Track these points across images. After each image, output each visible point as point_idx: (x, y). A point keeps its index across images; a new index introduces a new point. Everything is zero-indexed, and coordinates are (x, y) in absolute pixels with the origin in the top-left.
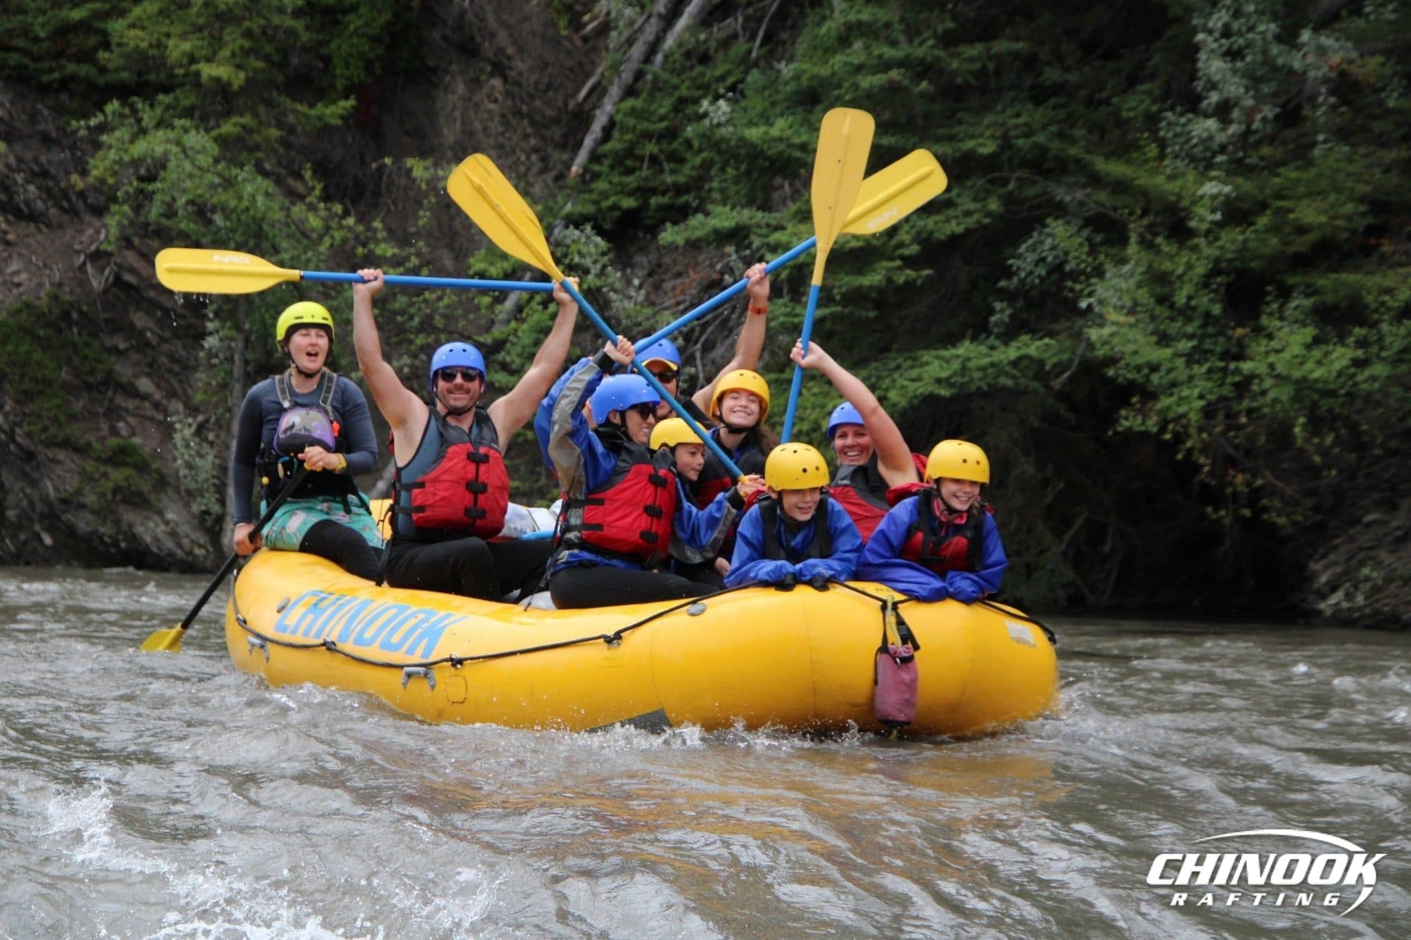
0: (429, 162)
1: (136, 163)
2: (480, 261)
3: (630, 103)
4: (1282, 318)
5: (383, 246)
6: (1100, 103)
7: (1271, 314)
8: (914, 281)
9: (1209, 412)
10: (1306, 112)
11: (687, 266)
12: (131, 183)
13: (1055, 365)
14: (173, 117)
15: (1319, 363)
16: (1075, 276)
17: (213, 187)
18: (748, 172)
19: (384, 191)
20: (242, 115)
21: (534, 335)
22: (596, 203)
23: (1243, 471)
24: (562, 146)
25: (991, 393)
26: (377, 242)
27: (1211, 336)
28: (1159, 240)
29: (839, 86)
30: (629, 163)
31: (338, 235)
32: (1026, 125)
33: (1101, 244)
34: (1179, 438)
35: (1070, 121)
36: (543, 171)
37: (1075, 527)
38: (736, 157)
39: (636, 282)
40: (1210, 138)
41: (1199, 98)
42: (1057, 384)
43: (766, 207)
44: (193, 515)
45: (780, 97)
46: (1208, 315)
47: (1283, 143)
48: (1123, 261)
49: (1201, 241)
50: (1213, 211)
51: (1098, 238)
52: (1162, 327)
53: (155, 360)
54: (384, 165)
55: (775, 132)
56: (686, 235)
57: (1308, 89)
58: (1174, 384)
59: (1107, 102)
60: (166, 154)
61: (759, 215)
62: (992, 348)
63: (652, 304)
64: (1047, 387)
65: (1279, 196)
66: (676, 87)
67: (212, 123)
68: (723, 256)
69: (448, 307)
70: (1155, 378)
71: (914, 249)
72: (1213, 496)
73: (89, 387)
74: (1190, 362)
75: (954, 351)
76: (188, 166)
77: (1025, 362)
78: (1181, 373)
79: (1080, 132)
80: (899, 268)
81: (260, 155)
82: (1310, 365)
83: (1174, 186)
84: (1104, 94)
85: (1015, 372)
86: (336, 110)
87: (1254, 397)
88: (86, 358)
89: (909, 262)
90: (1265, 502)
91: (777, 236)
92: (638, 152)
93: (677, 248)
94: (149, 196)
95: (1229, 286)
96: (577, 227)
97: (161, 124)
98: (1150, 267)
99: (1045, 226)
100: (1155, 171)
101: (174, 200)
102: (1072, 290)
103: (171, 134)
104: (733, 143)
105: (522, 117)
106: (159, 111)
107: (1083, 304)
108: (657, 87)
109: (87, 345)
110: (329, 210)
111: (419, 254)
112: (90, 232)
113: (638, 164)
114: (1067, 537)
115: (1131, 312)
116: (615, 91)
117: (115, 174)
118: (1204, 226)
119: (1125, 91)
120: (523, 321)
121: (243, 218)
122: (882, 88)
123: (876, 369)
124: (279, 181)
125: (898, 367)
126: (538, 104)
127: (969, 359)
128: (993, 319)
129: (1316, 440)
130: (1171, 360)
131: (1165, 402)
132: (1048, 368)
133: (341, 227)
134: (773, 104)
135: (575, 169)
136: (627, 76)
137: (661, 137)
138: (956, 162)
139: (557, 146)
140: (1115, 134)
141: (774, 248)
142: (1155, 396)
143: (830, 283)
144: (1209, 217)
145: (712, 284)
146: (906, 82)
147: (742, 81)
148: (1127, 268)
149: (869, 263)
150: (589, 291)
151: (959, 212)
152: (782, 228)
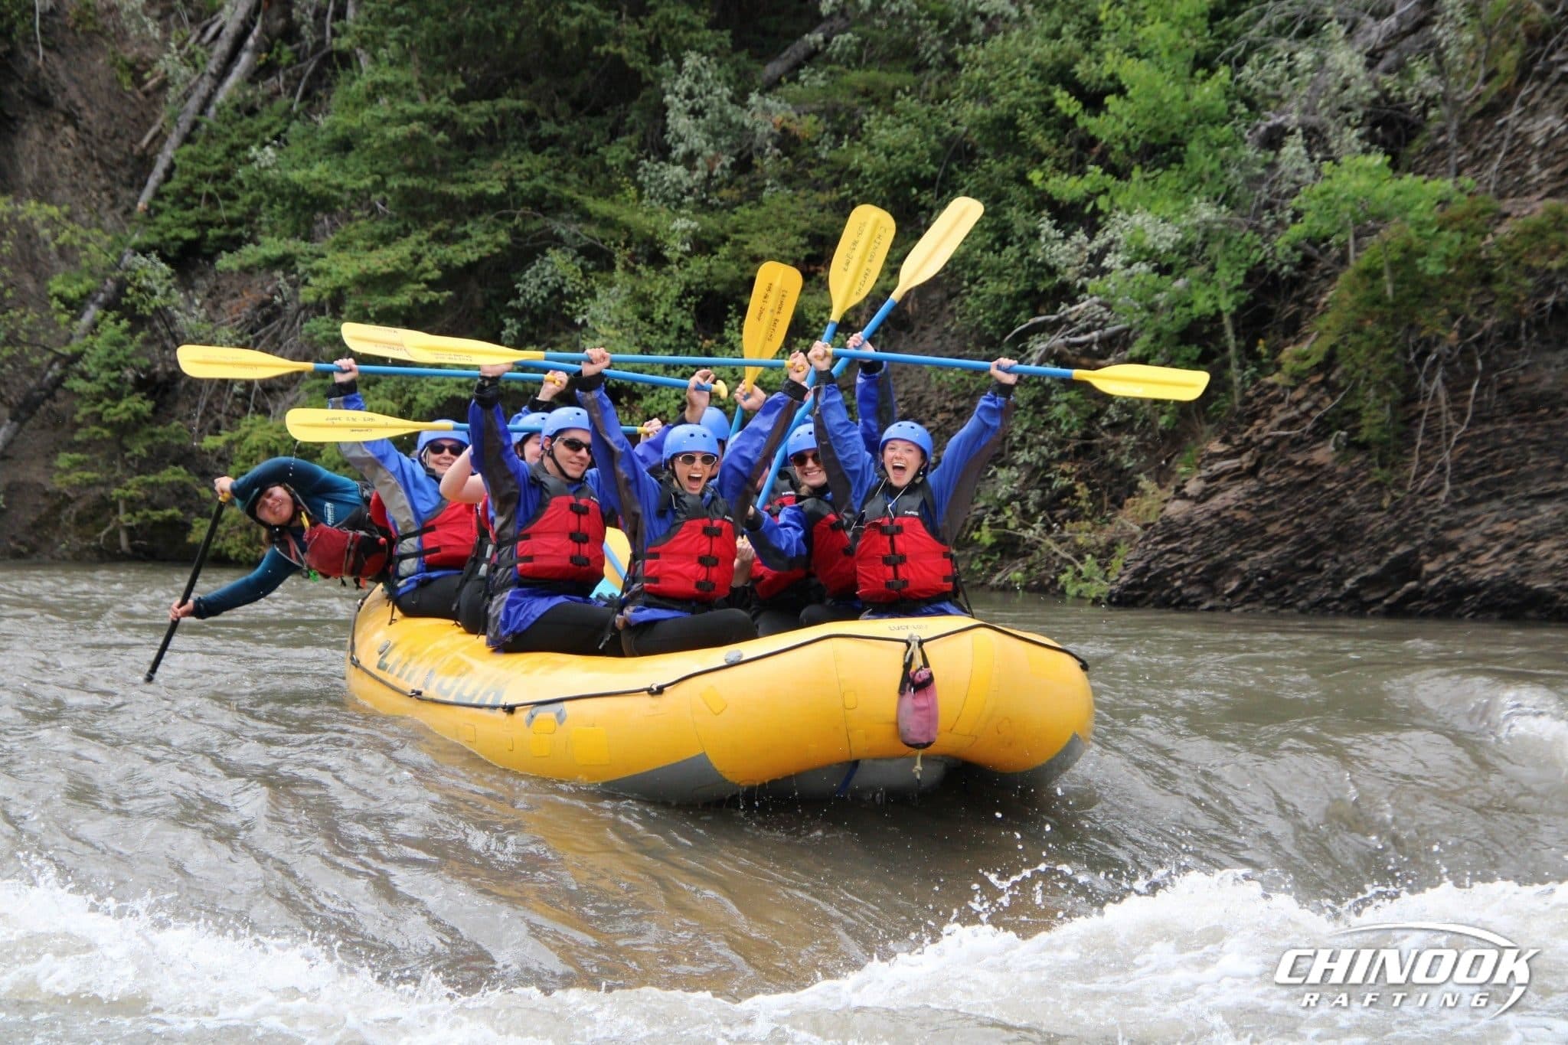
0: (8, 197)
2: (58, 284)
3: (188, 148)
4: (741, 332)
6: (588, 152)
7: (731, 328)
8: (437, 301)
10: (756, 161)
11: (241, 289)
16: (571, 297)
18: (293, 208)
21: (108, 347)
22: (160, 234)
24: (130, 186)
27: (684, 347)
28: (640, 267)
29: (369, 136)
30: (189, 200)
32: (528, 170)
33: (593, 270)
35: (564, 166)
36: (113, 206)
38: (281, 196)
39: (198, 302)
40: (680, 182)
41: (669, 149)
43: (309, 238)
45: (319, 144)
46: (681, 329)
47: (739, 186)
48: (611, 284)
49: (675, 268)
50: (683, 243)
51: (590, 265)
52: (644, 339)
55: (314, 174)
56: (240, 261)
57: (757, 142)
59: (594, 151)
61: (304, 246)
63: (212, 321)
65: (737, 231)
66: (228, 136)
68: (273, 279)
69: (30, 323)
71: (436, 274)
79: (572, 176)
80: (424, 290)
83: (649, 223)
84: (591, 145)
89: (432, 285)
91: (318, 264)
92: (196, 191)
93: (232, 273)
95: (697, 304)
96: (144, 254)
98: (633, 289)
99: (545, 255)
100: (634, 210)
102: (569, 309)
104: (279, 183)
105: (93, 160)
107: (579, 320)
108: (211, 135)
113: (196, 201)
115: (619, 326)
116: (174, 139)
118: (678, 255)
119: (609, 143)
120: (98, 335)
122: (405, 138)
126: (106, 149)
128: (505, 330)
131: (648, 402)
134: (313, 151)
135: (141, 205)
136: (184, 126)
137: (216, 178)
138: (470, 200)
139: (124, 185)
140: (601, 178)
141: (316, 273)
142: (639, 397)
143: (364, 302)
144: (680, 248)
145: (264, 304)
146: (426, 133)
147: (285, 131)
148: (614, 290)
149: (398, 286)
150: (156, 310)
151: (473, 243)
152: (323, 256)
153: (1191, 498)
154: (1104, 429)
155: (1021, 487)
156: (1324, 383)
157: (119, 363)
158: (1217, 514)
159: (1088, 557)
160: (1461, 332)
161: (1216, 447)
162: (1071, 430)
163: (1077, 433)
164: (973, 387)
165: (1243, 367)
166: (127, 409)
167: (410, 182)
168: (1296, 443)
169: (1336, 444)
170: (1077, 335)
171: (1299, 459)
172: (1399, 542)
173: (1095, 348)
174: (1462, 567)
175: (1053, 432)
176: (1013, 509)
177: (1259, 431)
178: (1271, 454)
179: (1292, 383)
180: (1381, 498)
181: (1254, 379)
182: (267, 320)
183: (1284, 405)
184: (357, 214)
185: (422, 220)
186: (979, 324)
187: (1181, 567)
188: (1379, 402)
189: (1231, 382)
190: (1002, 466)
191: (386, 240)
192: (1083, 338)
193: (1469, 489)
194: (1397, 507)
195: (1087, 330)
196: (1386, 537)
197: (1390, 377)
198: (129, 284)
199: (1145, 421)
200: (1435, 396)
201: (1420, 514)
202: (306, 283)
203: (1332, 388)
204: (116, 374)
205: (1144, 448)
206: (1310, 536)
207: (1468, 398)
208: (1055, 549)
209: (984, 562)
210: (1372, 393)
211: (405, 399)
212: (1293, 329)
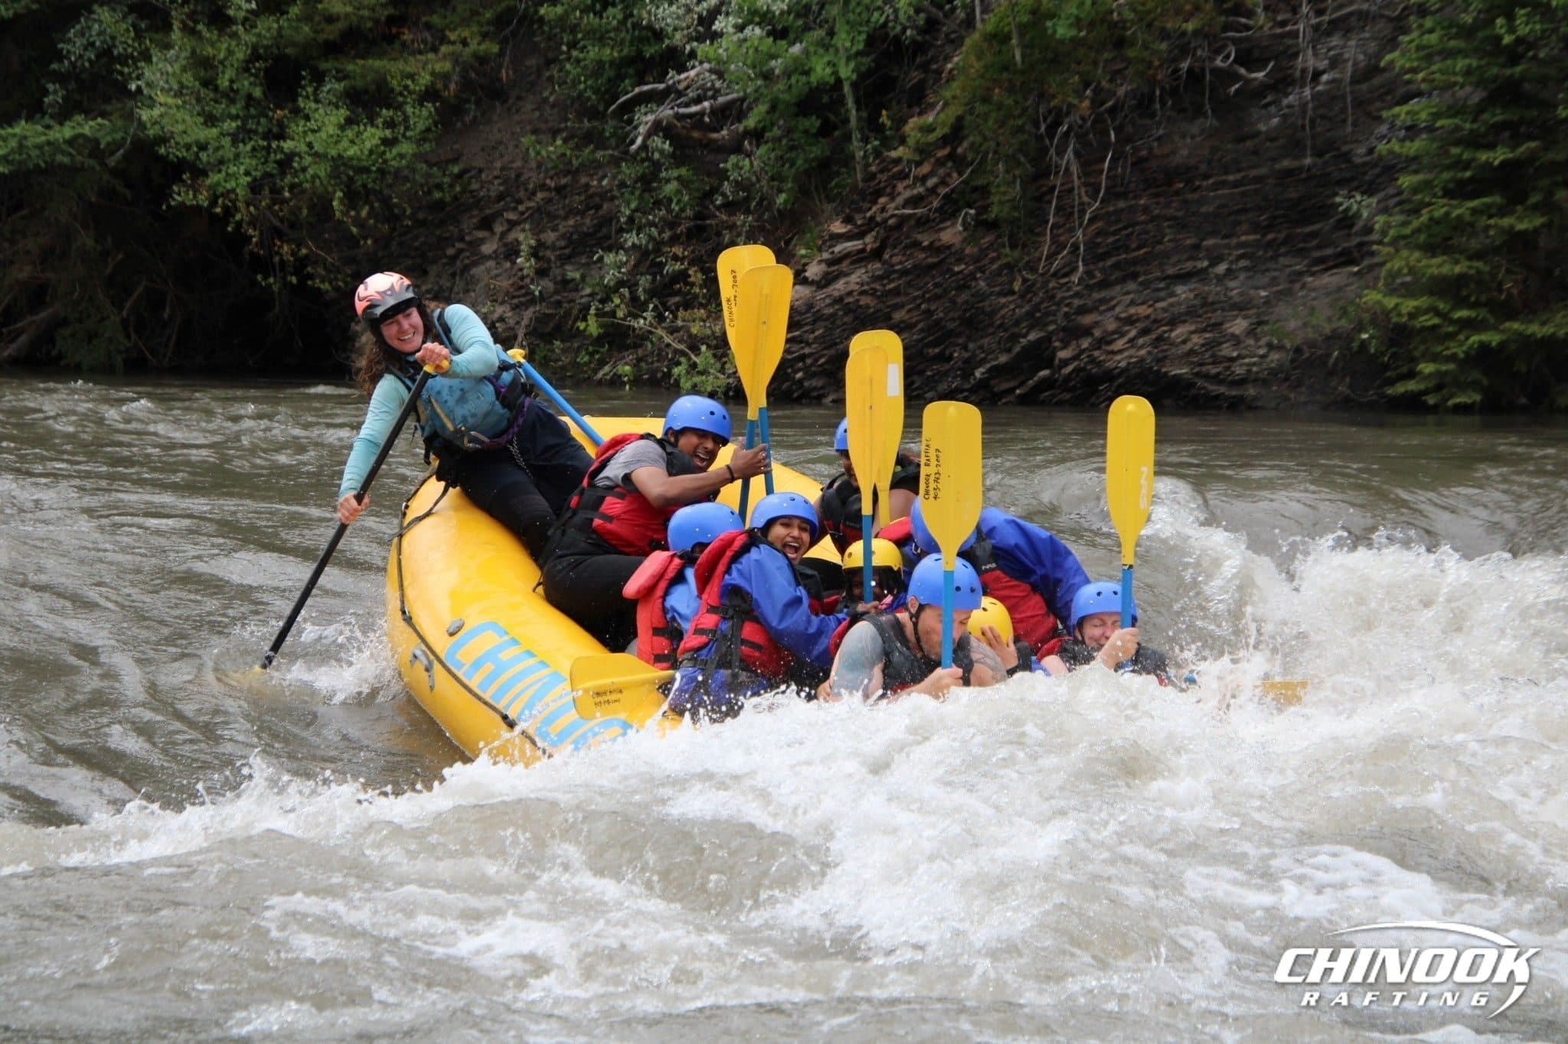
4: (317, 101)
7: (307, 97)
9: (255, 188)
13: (108, 144)
15: (352, 142)
23: (288, 242)
27: (254, 117)
34: (228, 212)
37: (136, 294)
42: (112, 162)
58: (221, 162)
64: (103, 164)
70: (203, 156)
72: (262, 264)
74: (235, 142)
78: (228, 152)
82: (345, 143)
87: (295, 175)
90: (309, 269)
114: (128, 305)
129: (353, 213)
131: (214, 178)
142: (204, 173)
153: (812, 283)
154: (718, 208)
155: (629, 272)
156: (951, 156)
158: (839, 300)
159: (704, 348)
160: (1093, 101)
161: (838, 227)
162: (682, 210)
163: (689, 212)
164: (575, 163)
165: (865, 140)
168: (922, 223)
169: (964, 224)
170: (687, 105)
171: (926, 240)
172: (1031, 328)
173: (707, 119)
174: (1096, 353)
175: (663, 212)
176: (622, 297)
177: (883, 210)
178: (896, 235)
179: (917, 158)
180: (1011, 282)
181: (877, 153)
183: (906, 183)
186: (580, 94)
187: (802, 358)
188: (1009, 177)
189: (853, 157)
190: (609, 249)
192: (694, 109)
193: (1103, 270)
194: (1029, 288)
195: (698, 100)
196: (1017, 323)
197: (1020, 150)
199: (762, 199)
200: (1067, 169)
201: (1053, 297)
203: (960, 163)
205: (762, 229)
206: (938, 322)
207: (1102, 171)
208: (668, 340)
209: (591, 354)
210: (1001, 167)
212: (918, 100)
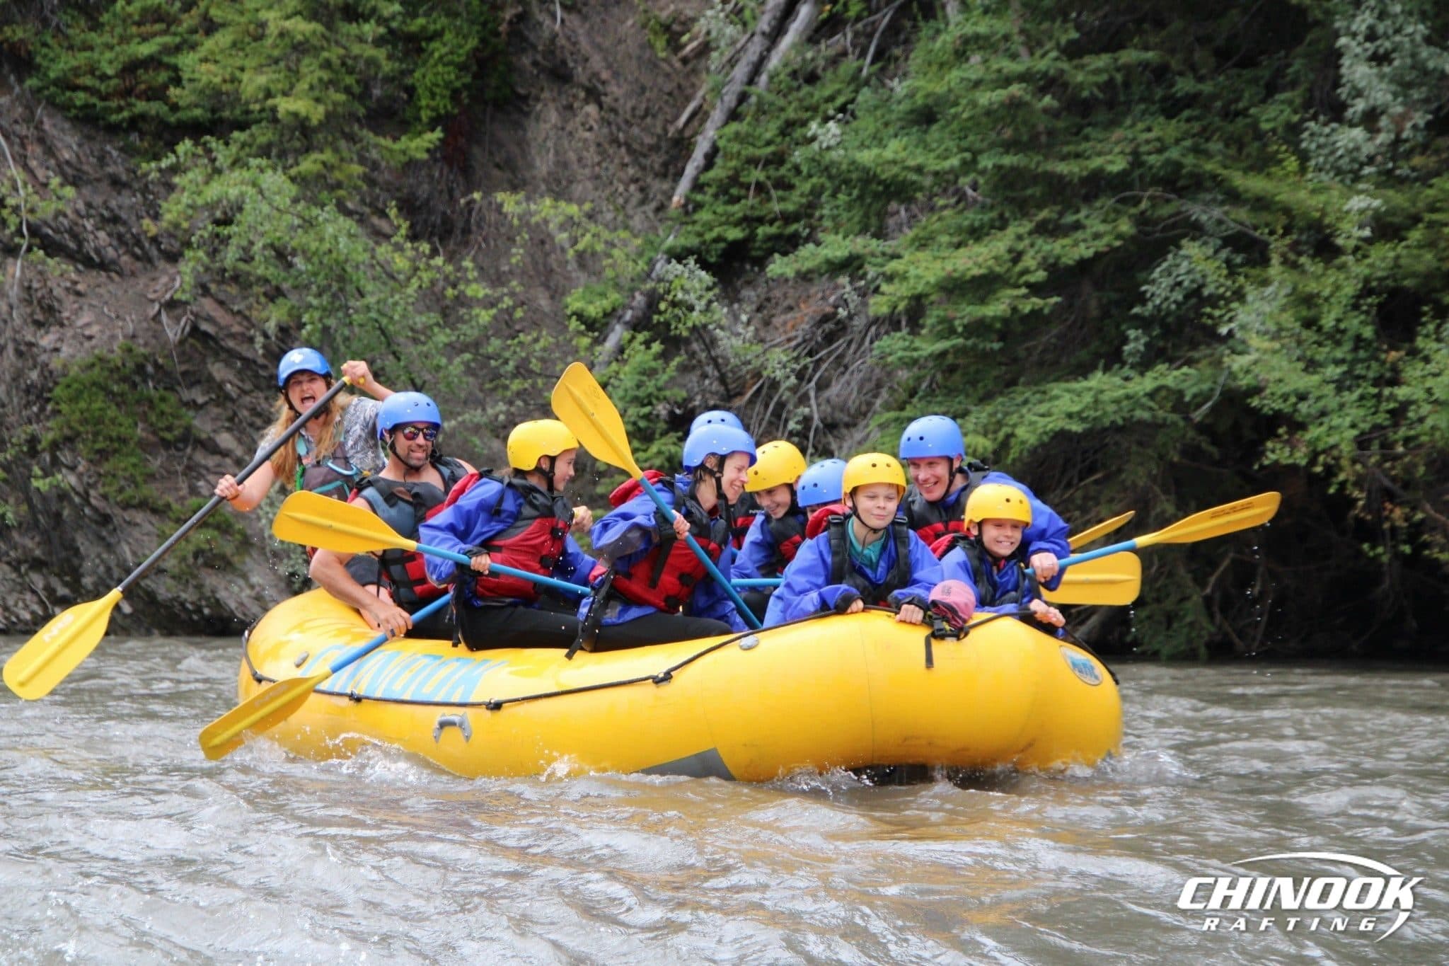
0: (521, 196)
1: (210, 207)
2: (577, 300)
3: (734, 127)
5: (474, 286)
6: (1238, 114)
8: (1041, 309)
11: (798, 300)
12: (205, 228)
14: (249, 155)
16: (1213, 301)
17: (293, 228)
18: (861, 198)
19: (474, 228)
20: (322, 151)
21: (637, 377)
22: (700, 235)
24: (664, 176)
25: (1127, 428)
26: (468, 282)
28: (1303, 260)
29: (956, 104)
30: (734, 191)
31: (426, 276)
32: (1159, 139)
33: (1242, 265)
35: (1205, 134)
36: (643, 202)
38: (847, 182)
39: (744, 318)
40: (1357, 149)
41: (1344, 106)
43: (880, 234)
44: (280, 578)
45: (894, 116)
46: (1358, 339)
47: (1436, 152)
48: (1265, 283)
49: (1350, 259)
50: (1361, 227)
51: (1238, 259)
52: (1309, 353)
53: (235, 414)
54: (473, 201)
55: (888, 154)
56: (796, 266)
59: (1243, 113)
60: (242, 195)
61: (874, 245)
62: (1127, 379)
63: (762, 341)
65: (1432, 208)
66: (782, 109)
67: (290, 161)
68: (836, 287)
69: (544, 349)
71: (1040, 275)
73: (166, 444)
75: (1085, 384)
76: (265, 208)
77: (1163, 393)
79: (1215, 146)
80: (1025, 297)
81: (341, 193)
83: (1317, 201)
84: (1241, 105)
85: (1152, 404)
86: (421, 144)
88: (162, 413)
89: (1036, 289)
91: (893, 266)
92: (743, 179)
93: (787, 280)
94: (225, 240)
96: (679, 262)
97: (236, 163)
98: (1294, 289)
99: (1179, 247)
100: (1296, 187)
101: (252, 243)
102: (1210, 316)
103: (246, 175)
104: (844, 167)
105: (619, 146)
106: (234, 148)
107: (1224, 330)
109: (163, 399)
110: (416, 249)
111: (512, 294)
112: (164, 279)
113: (743, 192)
115: (1276, 337)
116: (717, 115)
117: (189, 218)
118: (1352, 243)
119: (1264, 101)
120: (625, 362)
121: (325, 260)
122: (1002, 105)
123: (1003, 404)
124: (362, 221)
125: (1026, 402)
126: (635, 130)
127: (1102, 392)
128: (1126, 348)
130: (1319, 387)
132: (1187, 399)
133: (429, 267)
135: (677, 199)
136: (730, 99)
137: (768, 163)
138: (1085, 181)
139: (656, 175)
140: (1253, 148)
141: (890, 278)
143: (951, 313)
144: (1358, 233)
145: (826, 318)
146: (1028, 98)
147: (852, 101)
148: (1270, 290)
149: (994, 292)
150: (694, 329)
151: (1089, 231)
152: (899, 257)
157: (650, 395)
166: (660, 453)
167: (1008, 160)
182: (830, 338)
184: (941, 202)
185: (1023, 208)
191: (976, 234)
198: (662, 298)
202: (877, 290)
204: (647, 410)
211: (1001, 435)
